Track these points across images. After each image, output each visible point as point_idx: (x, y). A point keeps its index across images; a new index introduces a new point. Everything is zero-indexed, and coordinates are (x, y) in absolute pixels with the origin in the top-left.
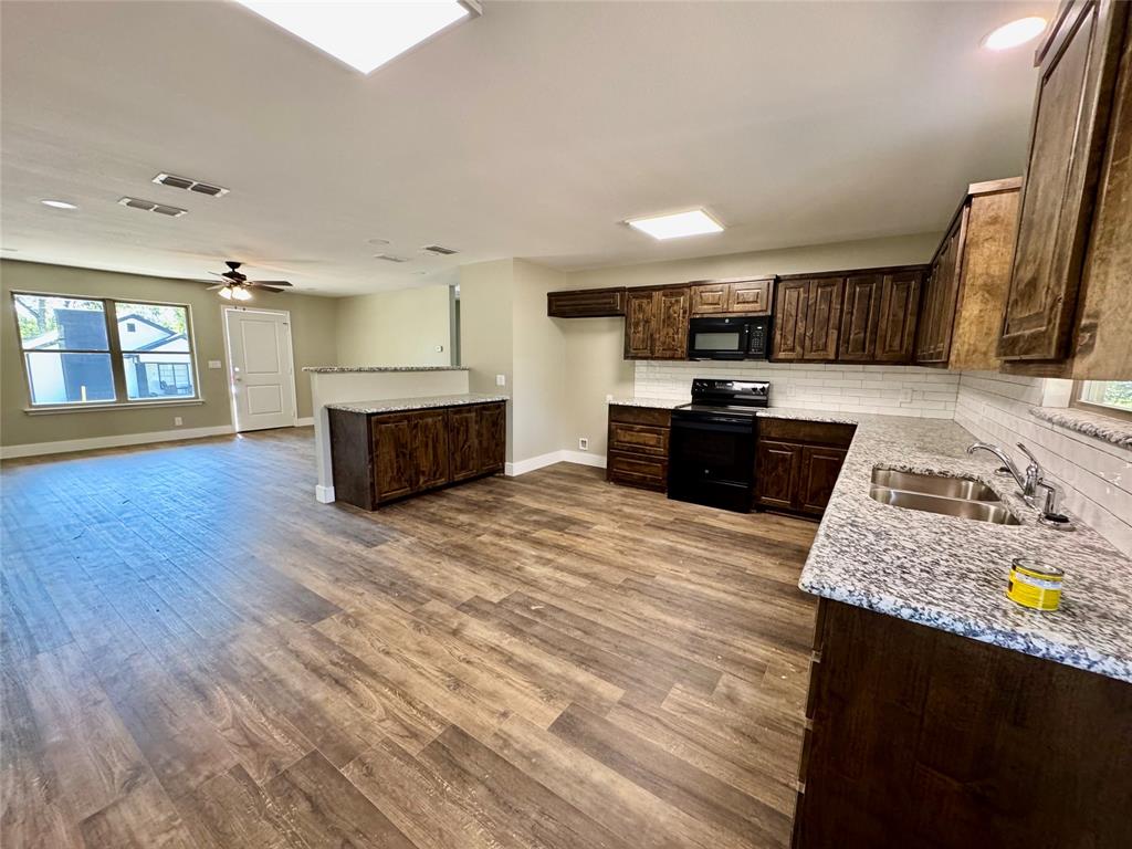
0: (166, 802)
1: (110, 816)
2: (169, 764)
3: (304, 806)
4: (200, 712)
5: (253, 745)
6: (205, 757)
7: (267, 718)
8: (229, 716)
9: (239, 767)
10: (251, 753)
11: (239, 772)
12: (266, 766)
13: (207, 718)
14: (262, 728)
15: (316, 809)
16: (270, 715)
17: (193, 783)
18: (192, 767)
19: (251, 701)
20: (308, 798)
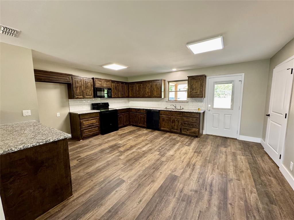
0: (228, 173)
1: (236, 178)
2: (225, 177)
3: (215, 161)
4: (215, 180)
5: (213, 169)
6: (220, 174)
7: (208, 170)
8: (212, 176)
9: (217, 169)
10: (214, 169)
11: (218, 169)
12: (214, 166)
13: (215, 178)
14: (210, 170)
15: (214, 160)
16: (207, 170)
17: (224, 172)
18: (222, 174)
19: (207, 175)
20: (214, 161)
